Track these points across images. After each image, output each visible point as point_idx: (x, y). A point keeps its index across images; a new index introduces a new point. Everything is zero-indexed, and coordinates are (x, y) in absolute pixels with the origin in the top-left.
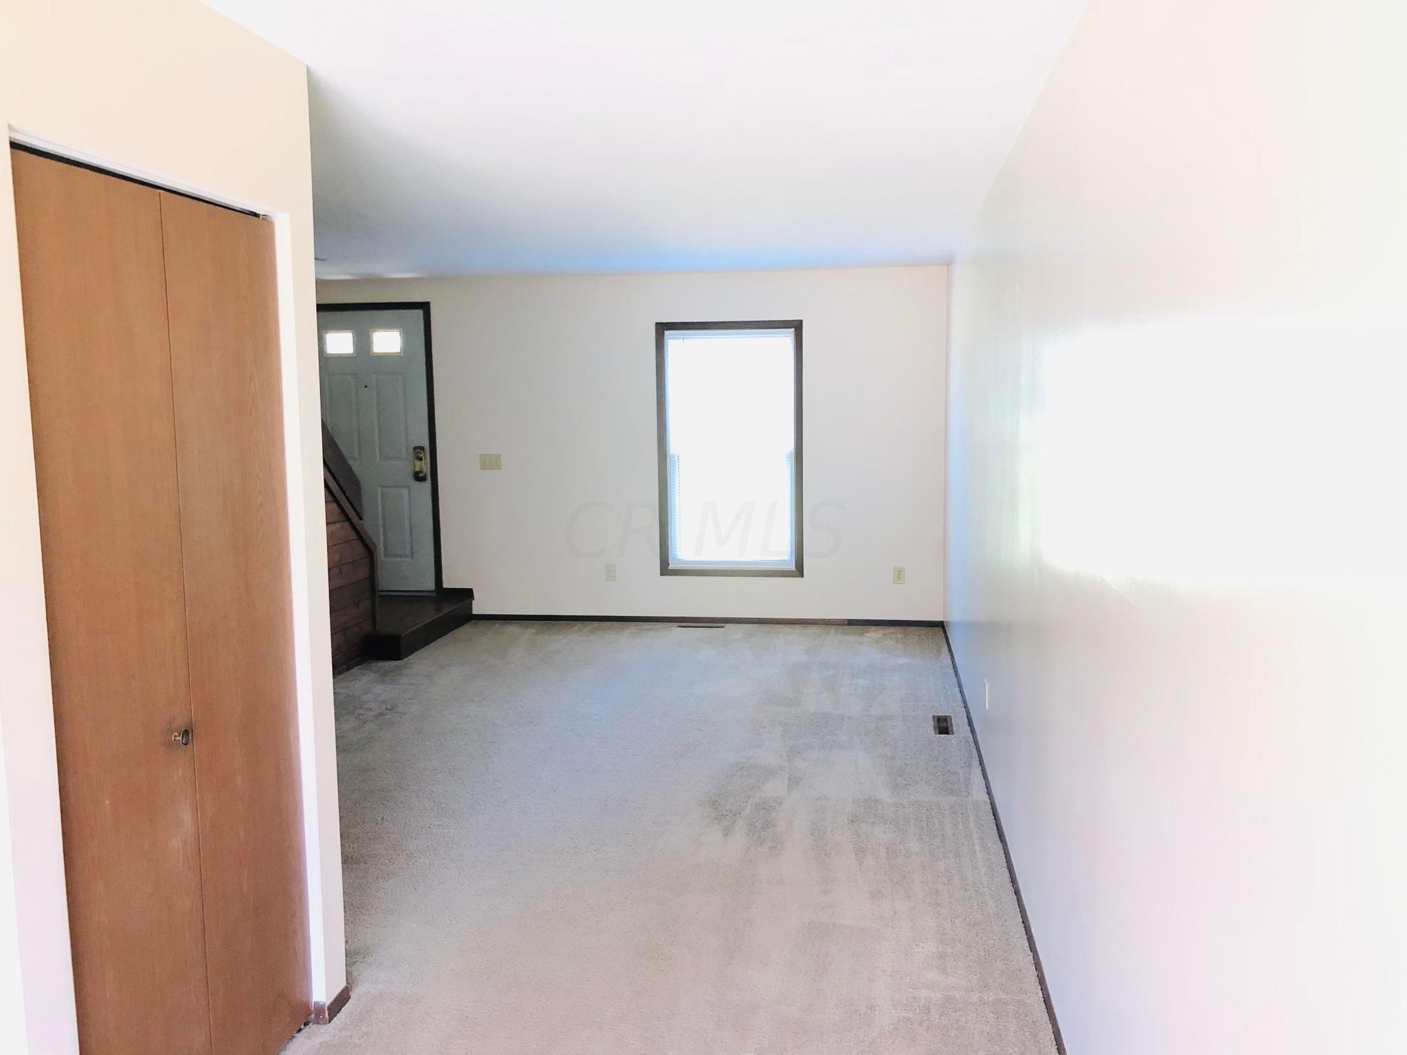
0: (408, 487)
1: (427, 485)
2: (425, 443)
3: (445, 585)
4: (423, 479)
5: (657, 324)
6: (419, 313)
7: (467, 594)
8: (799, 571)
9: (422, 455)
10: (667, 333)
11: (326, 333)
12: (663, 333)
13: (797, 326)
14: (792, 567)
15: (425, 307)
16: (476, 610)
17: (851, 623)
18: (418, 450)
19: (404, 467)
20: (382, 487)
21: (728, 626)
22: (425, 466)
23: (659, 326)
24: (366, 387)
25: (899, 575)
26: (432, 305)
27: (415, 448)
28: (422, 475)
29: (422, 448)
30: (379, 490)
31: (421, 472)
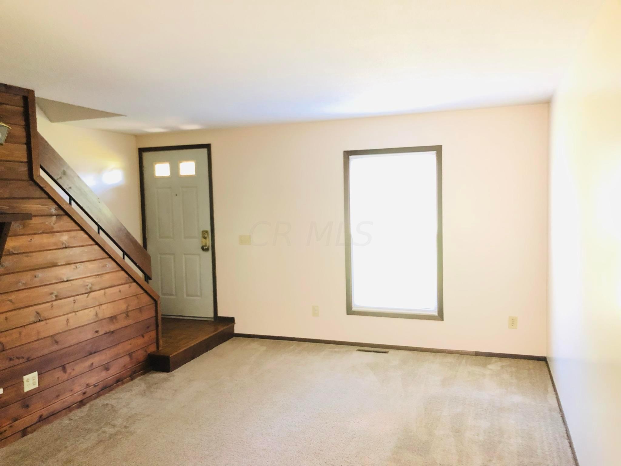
0: (199, 255)
1: (210, 253)
2: (209, 229)
3: (221, 314)
4: (207, 250)
5: (345, 152)
6: (205, 151)
7: (231, 321)
8: (440, 316)
9: (206, 236)
10: (351, 157)
11: (155, 164)
12: (349, 158)
13: (438, 149)
14: (436, 313)
15: (208, 147)
16: (237, 330)
17: (478, 354)
18: (205, 233)
19: (197, 242)
20: (185, 254)
21: (391, 352)
22: (209, 242)
23: (345, 153)
24: (176, 195)
25: (513, 322)
26: (212, 146)
27: (203, 232)
28: (206, 247)
29: (207, 232)
30: (184, 256)
31: (206, 246)
